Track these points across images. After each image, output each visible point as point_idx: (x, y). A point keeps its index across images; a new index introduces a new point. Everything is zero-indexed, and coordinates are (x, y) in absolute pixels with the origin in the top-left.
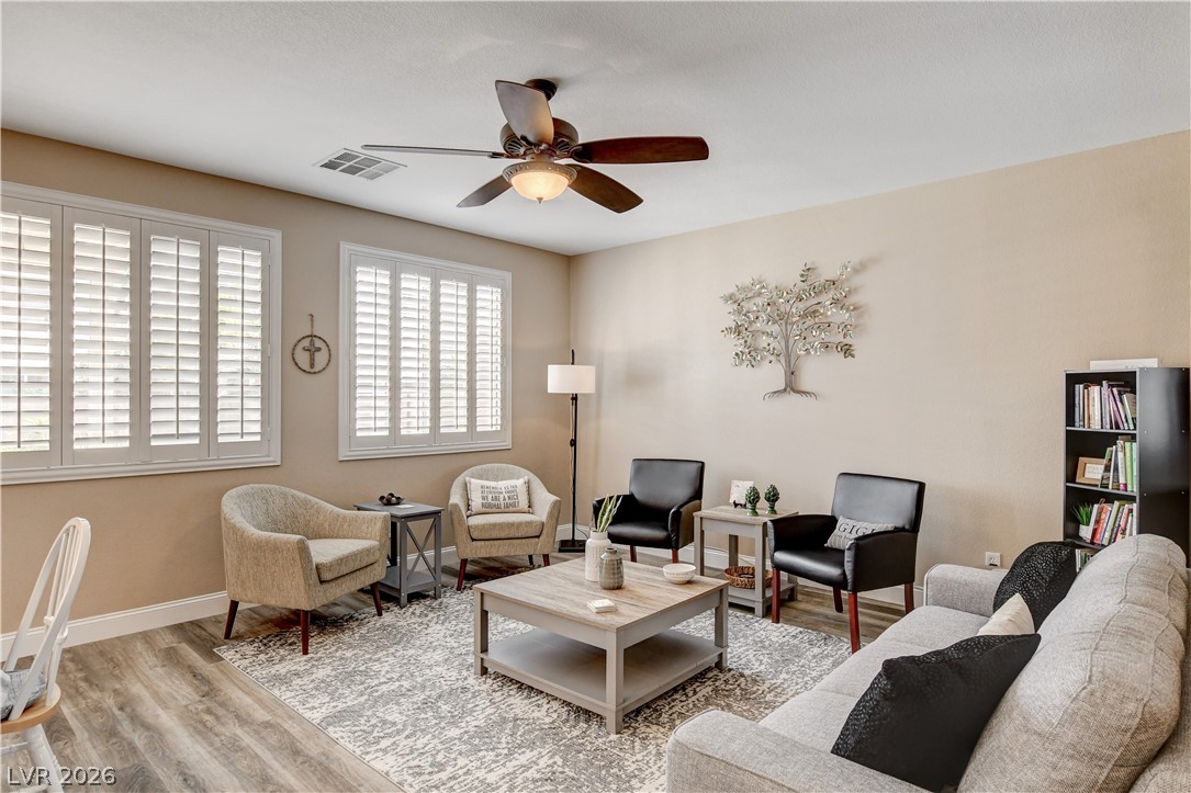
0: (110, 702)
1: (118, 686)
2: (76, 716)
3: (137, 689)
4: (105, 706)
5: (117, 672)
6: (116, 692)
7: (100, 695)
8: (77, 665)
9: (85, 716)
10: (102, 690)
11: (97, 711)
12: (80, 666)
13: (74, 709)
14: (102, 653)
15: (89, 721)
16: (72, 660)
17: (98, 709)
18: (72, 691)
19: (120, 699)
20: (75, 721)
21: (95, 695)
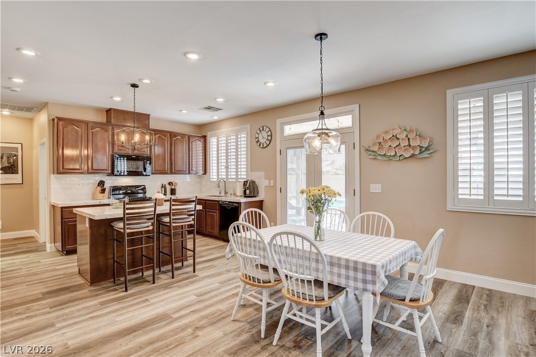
0: (486, 321)
1: (495, 316)
2: (469, 318)
3: (502, 322)
4: (483, 321)
5: (500, 309)
6: (492, 317)
7: (485, 315)
8: (487, 298)
9: (472, 320)
10: (487, 314)
11: (478, 321)
12: (488, 299)
13: (470, 315)
14: (501, 298)
15: (471, 323)
16: (487, 295)
17: (479, 321)
18: (476, 308)
19: (491, 322)
20: (467, 320)
21: (483, 314)
